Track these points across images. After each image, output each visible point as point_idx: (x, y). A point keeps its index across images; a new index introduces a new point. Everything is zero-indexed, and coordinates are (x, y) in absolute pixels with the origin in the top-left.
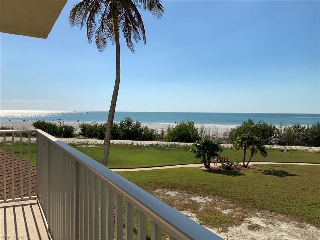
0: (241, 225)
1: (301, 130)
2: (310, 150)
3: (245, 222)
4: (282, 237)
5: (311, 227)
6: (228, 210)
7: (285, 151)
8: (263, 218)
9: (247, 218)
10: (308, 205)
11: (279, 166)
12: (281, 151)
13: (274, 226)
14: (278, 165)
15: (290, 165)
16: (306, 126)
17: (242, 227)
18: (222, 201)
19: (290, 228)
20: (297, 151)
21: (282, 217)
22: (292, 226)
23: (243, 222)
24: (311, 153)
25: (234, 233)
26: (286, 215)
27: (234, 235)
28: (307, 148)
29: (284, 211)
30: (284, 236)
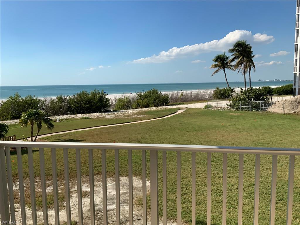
0: (73, 197)
1: (64, 101)
2: (76, 117)
3: (73, 192)
4: (110, 193)
5: (123, 178)
6: (49, 187)
7: (58, 121)
8: (84, 184)
9: (72, 188)
10: (110, 162)
11: (63, 135)
12: (54, 121)
13: (98, 187)
14: (61, 134)
15: (72, 133)
16: (68, 97)
17: (75, 198)
18: (37, 181)
19: (110, 184)
20: (67, 119)
21: (98, 178)
22: (110, 183)
23: (72, 193)
24: (79, 120)
25: (73, 206)
26: (100, 175)
27: (74, 208)
28: (73, 116)
29: (97, 172)
30: (111, 192)
